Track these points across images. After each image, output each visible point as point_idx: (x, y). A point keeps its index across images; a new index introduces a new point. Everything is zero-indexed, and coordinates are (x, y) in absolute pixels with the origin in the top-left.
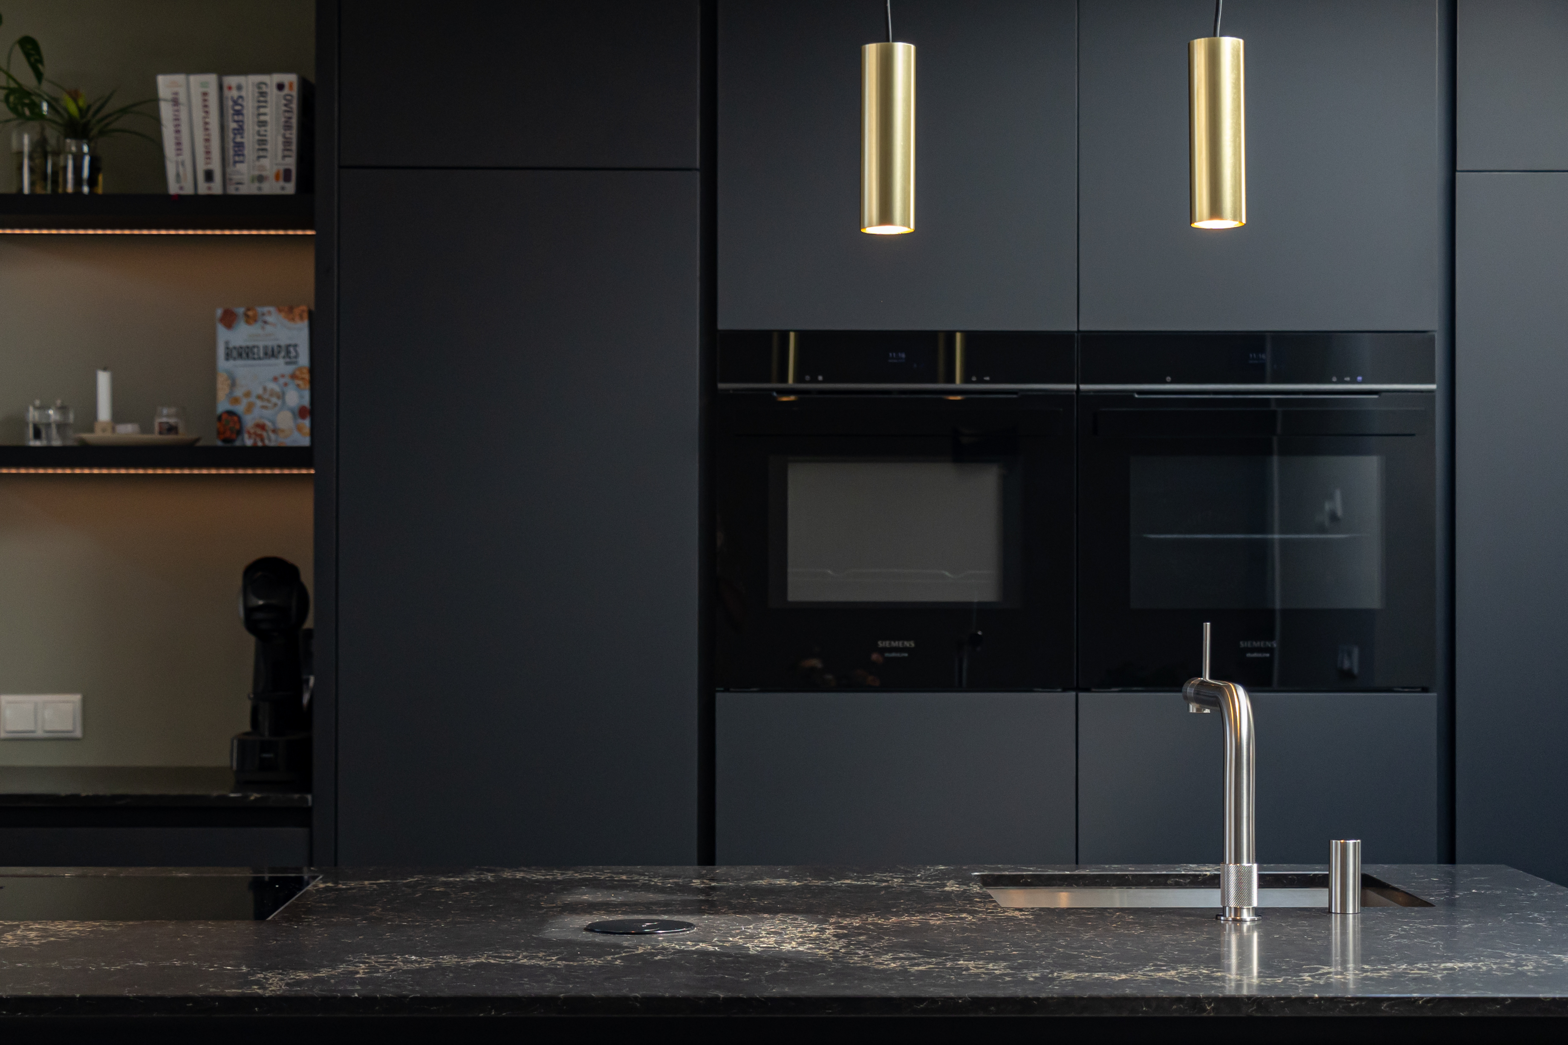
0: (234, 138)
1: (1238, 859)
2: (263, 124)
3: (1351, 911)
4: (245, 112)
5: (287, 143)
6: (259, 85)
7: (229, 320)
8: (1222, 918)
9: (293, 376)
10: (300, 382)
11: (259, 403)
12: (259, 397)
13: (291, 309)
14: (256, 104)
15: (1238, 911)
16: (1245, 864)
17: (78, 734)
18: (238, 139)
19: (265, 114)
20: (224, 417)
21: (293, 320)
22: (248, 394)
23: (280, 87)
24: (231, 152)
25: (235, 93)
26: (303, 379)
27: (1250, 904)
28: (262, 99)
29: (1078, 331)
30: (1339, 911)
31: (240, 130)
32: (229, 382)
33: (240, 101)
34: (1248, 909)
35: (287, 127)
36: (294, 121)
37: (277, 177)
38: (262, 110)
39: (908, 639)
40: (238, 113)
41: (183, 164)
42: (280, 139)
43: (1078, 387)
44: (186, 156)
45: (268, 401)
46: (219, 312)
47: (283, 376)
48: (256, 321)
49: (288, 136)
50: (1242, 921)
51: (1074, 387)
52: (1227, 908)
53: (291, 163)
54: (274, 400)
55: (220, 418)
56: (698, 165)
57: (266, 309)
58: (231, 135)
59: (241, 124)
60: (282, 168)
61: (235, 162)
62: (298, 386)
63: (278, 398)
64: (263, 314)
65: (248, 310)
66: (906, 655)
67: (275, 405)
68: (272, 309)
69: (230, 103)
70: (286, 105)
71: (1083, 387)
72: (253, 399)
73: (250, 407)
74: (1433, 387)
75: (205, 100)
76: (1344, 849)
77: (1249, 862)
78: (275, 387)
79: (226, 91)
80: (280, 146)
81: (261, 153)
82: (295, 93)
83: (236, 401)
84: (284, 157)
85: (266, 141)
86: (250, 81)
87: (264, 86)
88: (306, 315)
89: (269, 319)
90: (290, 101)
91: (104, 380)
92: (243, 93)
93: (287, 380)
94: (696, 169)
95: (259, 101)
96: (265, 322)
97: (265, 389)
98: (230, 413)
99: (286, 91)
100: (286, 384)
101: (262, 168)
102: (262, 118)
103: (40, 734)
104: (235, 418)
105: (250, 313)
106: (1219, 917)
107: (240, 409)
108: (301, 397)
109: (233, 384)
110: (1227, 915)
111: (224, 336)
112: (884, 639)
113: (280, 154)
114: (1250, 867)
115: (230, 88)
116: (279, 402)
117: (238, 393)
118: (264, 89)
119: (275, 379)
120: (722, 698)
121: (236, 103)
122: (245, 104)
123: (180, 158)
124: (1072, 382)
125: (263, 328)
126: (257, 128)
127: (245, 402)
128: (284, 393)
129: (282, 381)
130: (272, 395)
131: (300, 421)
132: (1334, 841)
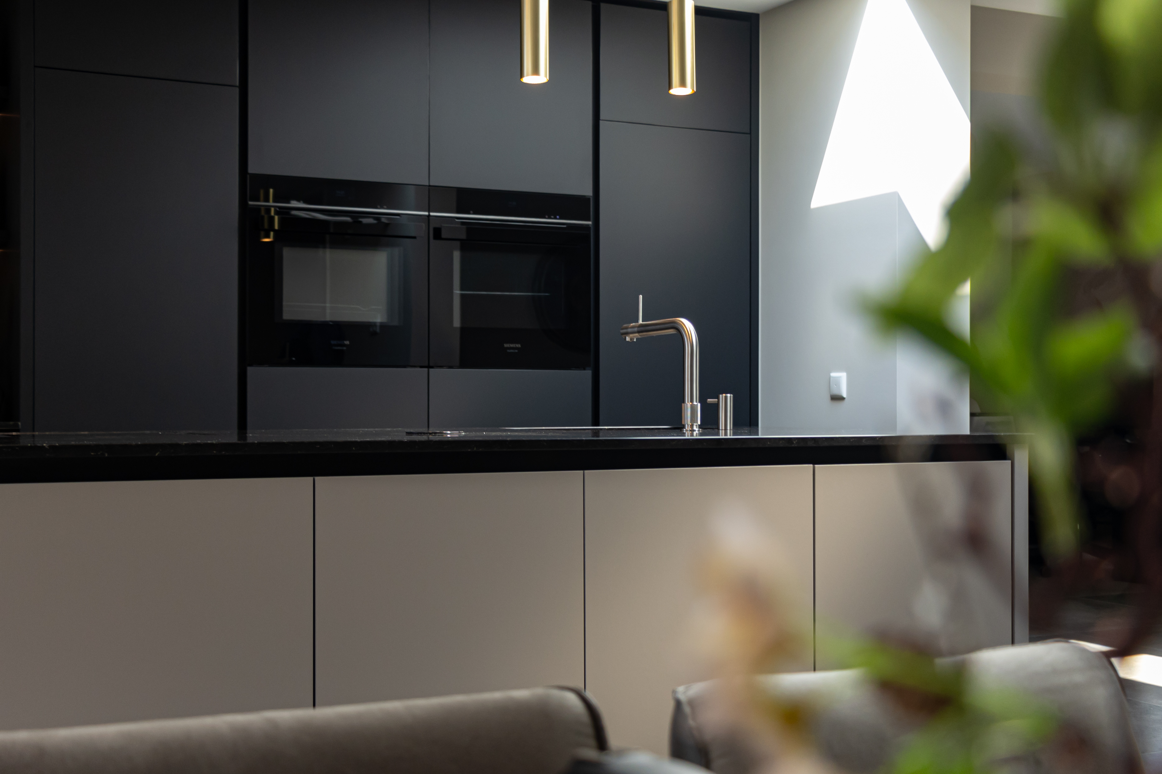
1: (692, 401)
3: (729, 428)
8: (684, 430)
15: (692, 426)
16: (695, 403)
27: (697, 422)
29: (430, 186)
30: (723, 428)
34: (696, 425)
39: (346, 340)
43: (429, 214)
50: (694, 431)
51: (427, 213)
52: (686, 425)
56: (238, 84)
66: (345, 348)
71: (431, 214)
74: (590, 223)
76: (726, 397)
77: (696, 402)
94: (236, 86)
106: (682, 430)
110: (686, 428)
114: (697, 405)
120: (250, 370)
132: (721, 396)
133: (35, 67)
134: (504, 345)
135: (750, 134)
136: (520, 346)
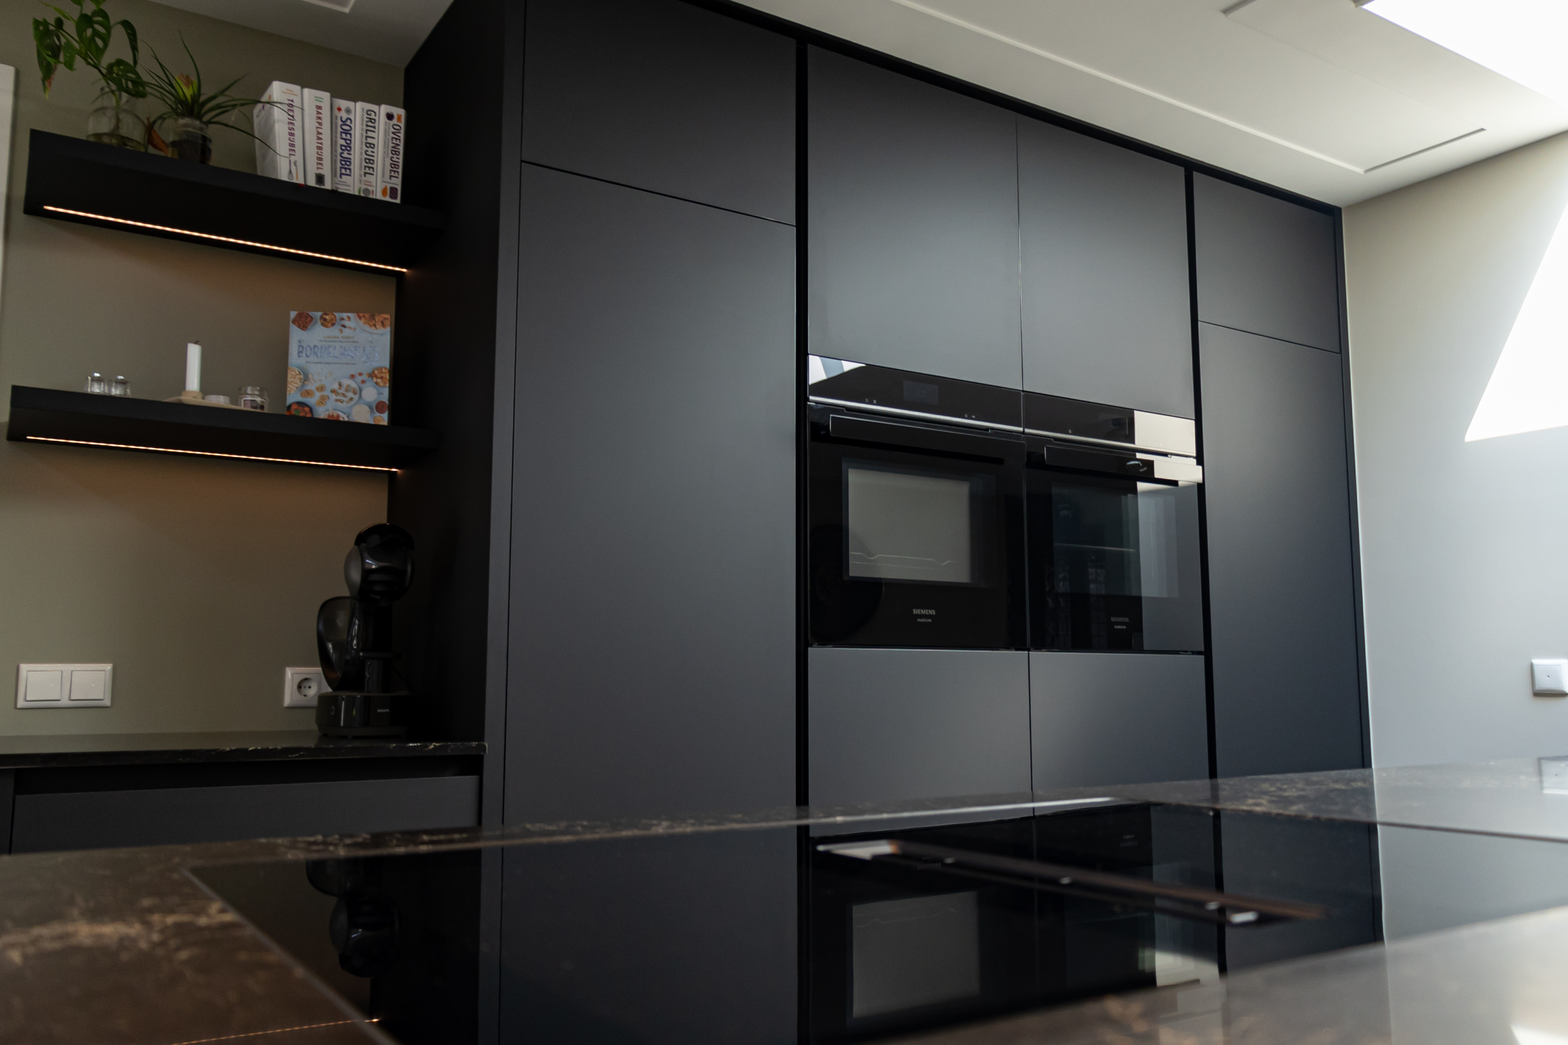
0: (341, 153)
2: (371, 146)
4: (352, 132)
5: (394, 165)
6: (369, 112)
7: (304, 322)
9: (372, 375)
10: (379, 380)
11: (333, 397)
12: (333, 391)
13: (372, 317)
14: (365, 128)
17: (108, 702)
18: (345, 155)
19: (374, 138)
20: (294, 407)
21: (375, 326)
22: (321, 388)
23: (390, 117)
24: (339, 165)
25: (345, 116)
26: (382, 378)
28: (370, 124)
29: (1023, 391)
31: (348, 147)
32: (302, 376)
33: (348, 122)
35: (395, 152)
36: (401, 148)
37: (384, 192)
38: (370, 134)
39: (931, 609)
40: (346, 132)
41: (295, 164)
42: (388, 161)
43: (1024, 430)
44: (299, 157)
45: (344, 395)
46: (293, 314)
47: (360, 374)
48: (333, 324)
49: (395, 159)
51: (1021, 429)
53: (397, 183)
54: (350, 395)
55: (289, 407)
56: (792, 222)
57: (345, 315)
58: (339, 151)
59: (348, 142)
60: (389, 186)
61: (341, 174)
62: (376, 383)
63: (355, 393)
64: (342, 319)
65: (326, 314)
66: (930, 621)
67: (351, 399)
68: (350, 315)
69: (340, 123)
70: (393, 133)
71: (1027, 430)
72: (327, 393)
73: (323, 400)
75: (318, 113)
78: (353, 384)
79: (336, 111)
80: (388, 168)
81: (367, 170)
82: (402, 125)
83: (308, 393)
84: (391, 177)
85: (373, 160)
86: (359, 108)
87: (373, 114)
88: (388, 323)
89: (346, 323)
90: (399, 131)
91: (194, 353)
92: (352, 116)
93: (365, 377)
94: (791, 226)
95: (367, 126)
96: (344, 326)
97: (340, 385)
98: (300, 404)
99: (395, 121)
100: (363, 382)
101: (368, 183)
102: (370, 140)
103: (65, 702)
104: (307, 409)
105: (327, 317)
107: (312, 401)
108: (380, 394)
109: (306, 378)
111: (296, 335)
112: (917, 608)
113: (387, 174)
115: (339, 109)
116: (356, 397)
117: (311, 386)
118: (373, 116)
119: (352, 376)
120: (815, 653)
121: (344, 123)
122: (352, 126)
123: (293, 158)
124: (1019, 426)
125: (341, 331)
126: (365, 148)
127: (318, 395)
128: (361, 390)
129: (359, 379)
130: (347, 390)
131: (378, 414)
133: (522, 161)
134: (1111, 619)
135: (1341, 353)
136: (1128, 620)
